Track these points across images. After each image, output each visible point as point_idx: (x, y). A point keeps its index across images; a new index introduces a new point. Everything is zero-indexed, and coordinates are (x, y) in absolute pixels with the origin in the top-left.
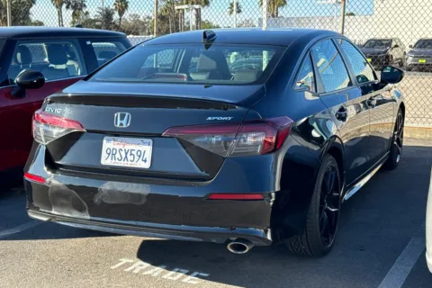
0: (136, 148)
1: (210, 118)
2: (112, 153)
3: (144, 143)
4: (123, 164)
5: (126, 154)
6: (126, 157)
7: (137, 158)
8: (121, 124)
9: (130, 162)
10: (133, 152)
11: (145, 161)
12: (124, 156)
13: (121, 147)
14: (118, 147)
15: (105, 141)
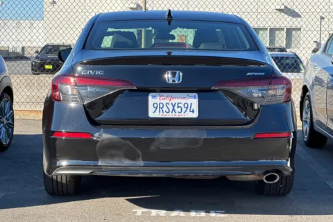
0: (183, 101)
1: (249, 74)
2: (158, 107)
3: (190, 97)
4: (170, 115)
5: (174, 107)
6: (174, 109)
7: (184, 110)
8: (174, 81)
9: (177, 114)
10: (180, 105)
11: (193, 111)
12: (171, 108)
13: (168, 101)
14: (164, 102)
15: (150, 97)
